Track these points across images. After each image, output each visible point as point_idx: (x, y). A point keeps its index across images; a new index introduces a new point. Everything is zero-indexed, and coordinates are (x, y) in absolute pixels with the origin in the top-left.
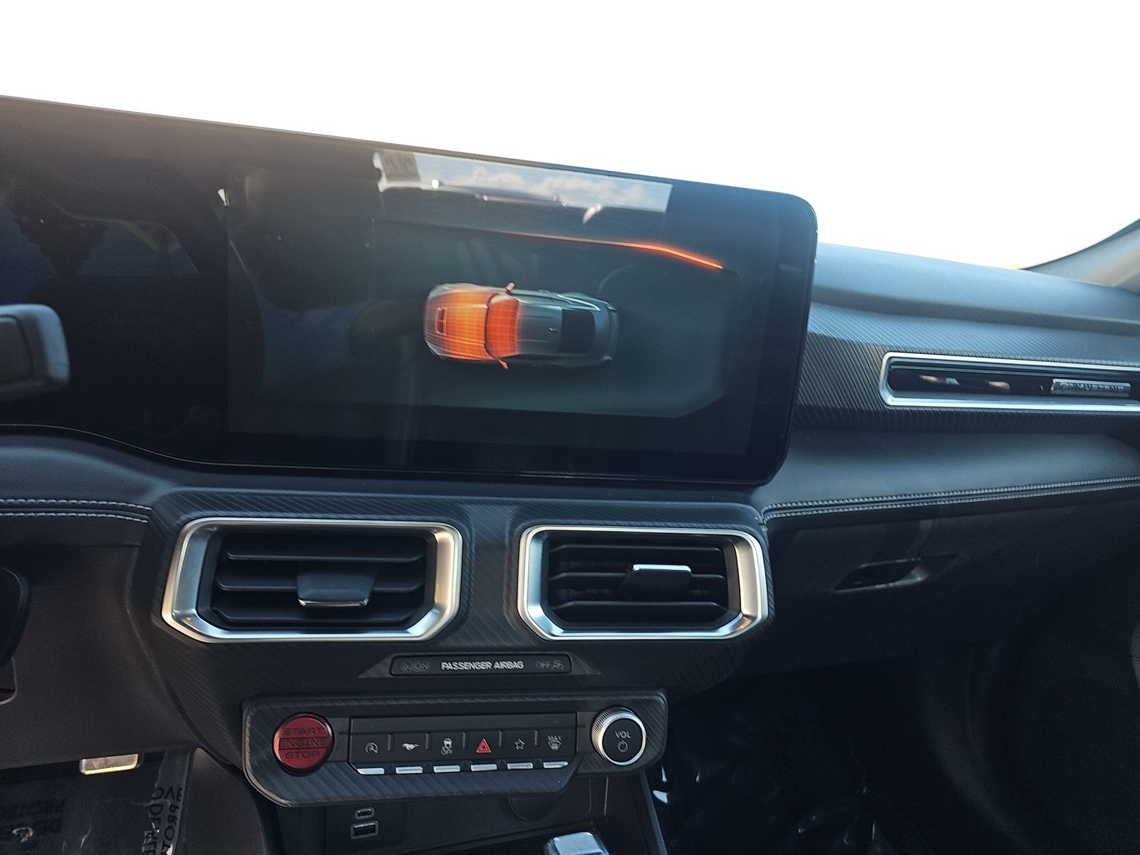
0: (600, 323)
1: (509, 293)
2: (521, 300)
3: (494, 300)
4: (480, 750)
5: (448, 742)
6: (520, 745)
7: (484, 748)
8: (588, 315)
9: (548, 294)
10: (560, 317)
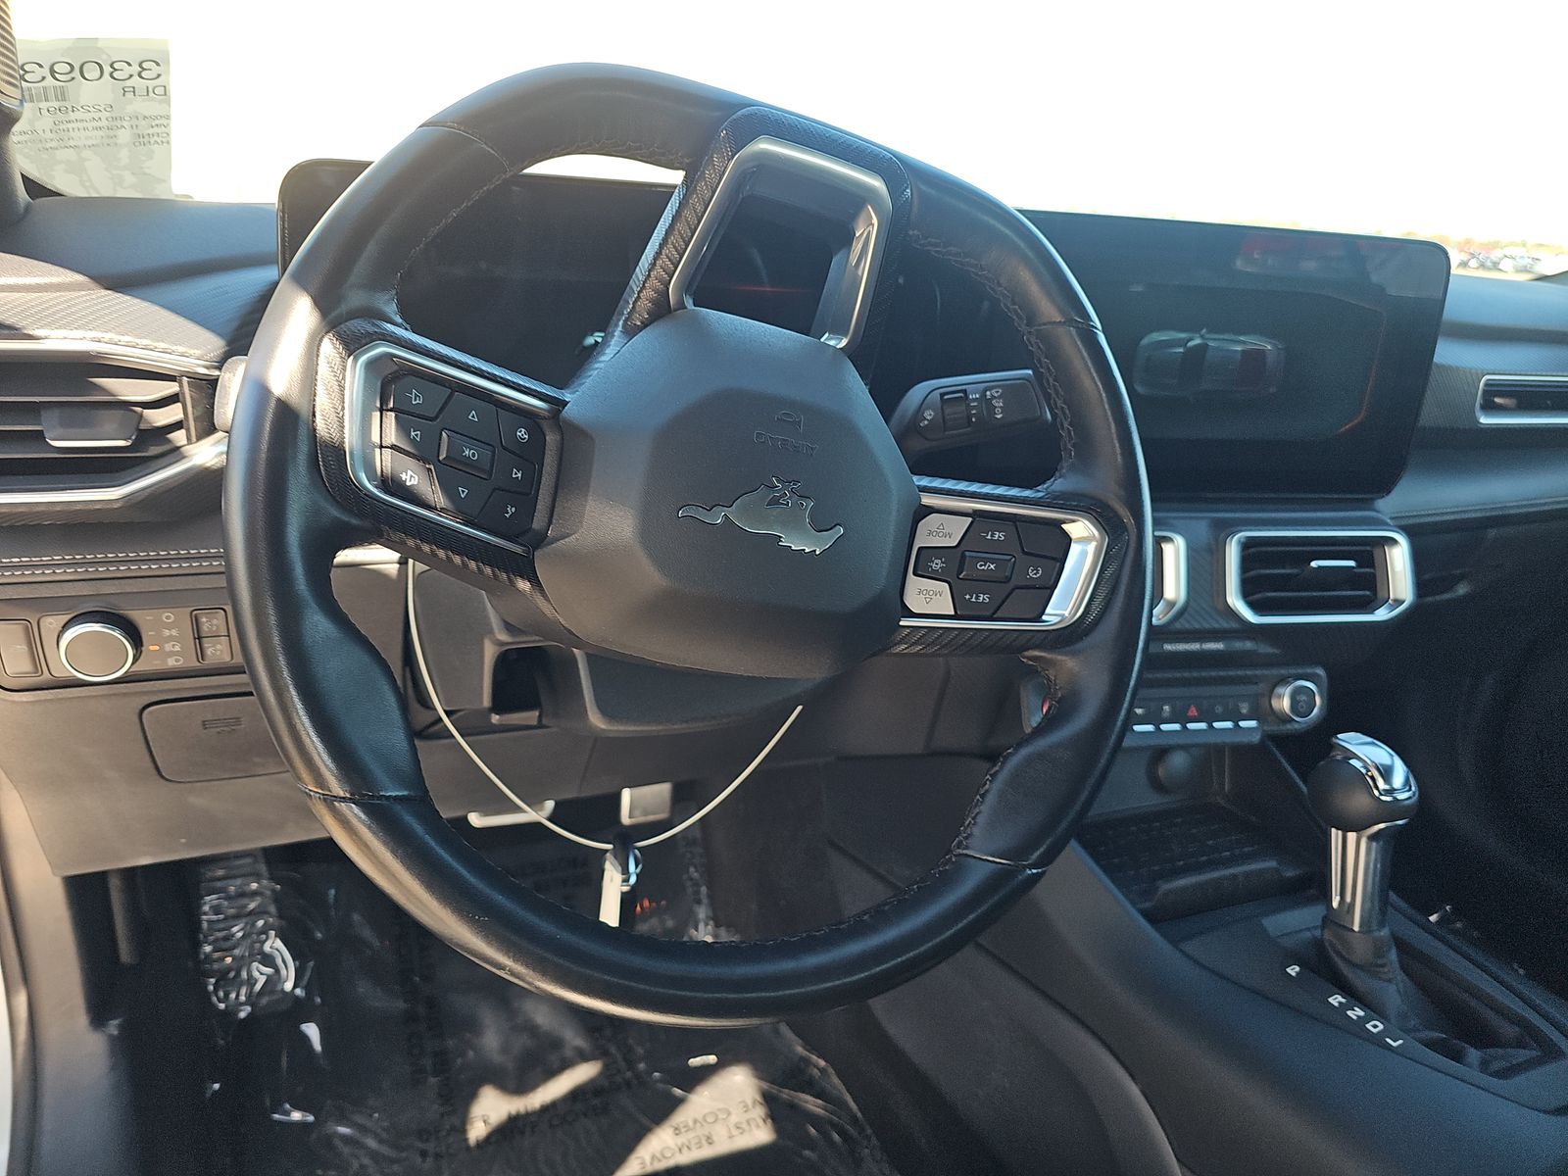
0: (1270, 359)
1: (1202, 337)
2: (1211, 344)
3: (1190, 344)
4: (1190, 714)
5: (1166, 708)
6: (1219, 709)
7: (1193, 712)
8: (1262, 353)
9: (1233, 337)
10: (1239, 356)
